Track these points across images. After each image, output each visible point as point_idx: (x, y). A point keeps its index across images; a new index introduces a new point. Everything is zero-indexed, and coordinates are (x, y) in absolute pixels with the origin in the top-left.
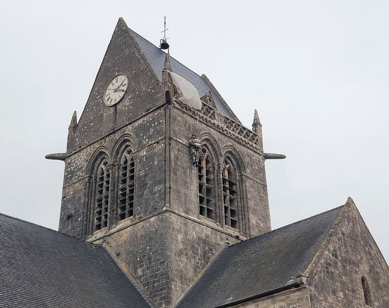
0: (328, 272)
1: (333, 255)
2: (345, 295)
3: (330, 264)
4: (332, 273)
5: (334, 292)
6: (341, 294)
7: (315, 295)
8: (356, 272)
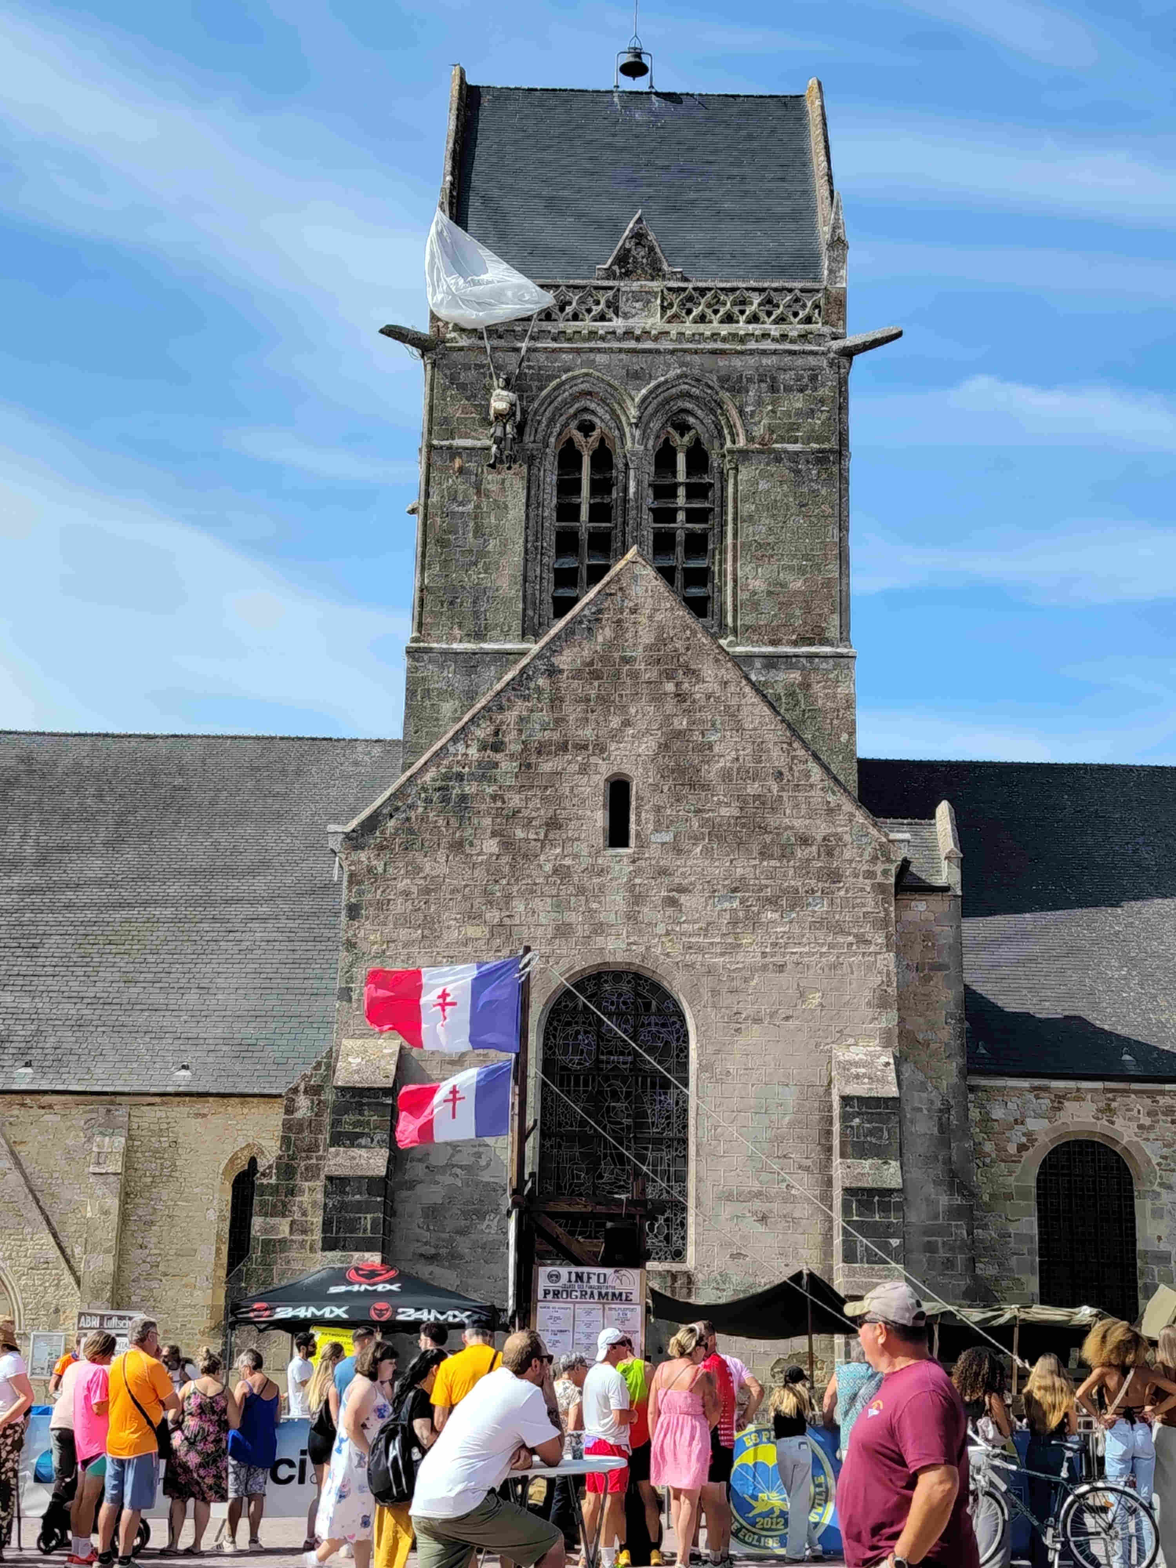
0: (445, 800)
1: (483, 748)
2: (507, 844)
3: (460, 777)
4: (463, 798)
5: (457, 846)
6: (491, 846)
7: (370, 870)
8: (584, 770)
